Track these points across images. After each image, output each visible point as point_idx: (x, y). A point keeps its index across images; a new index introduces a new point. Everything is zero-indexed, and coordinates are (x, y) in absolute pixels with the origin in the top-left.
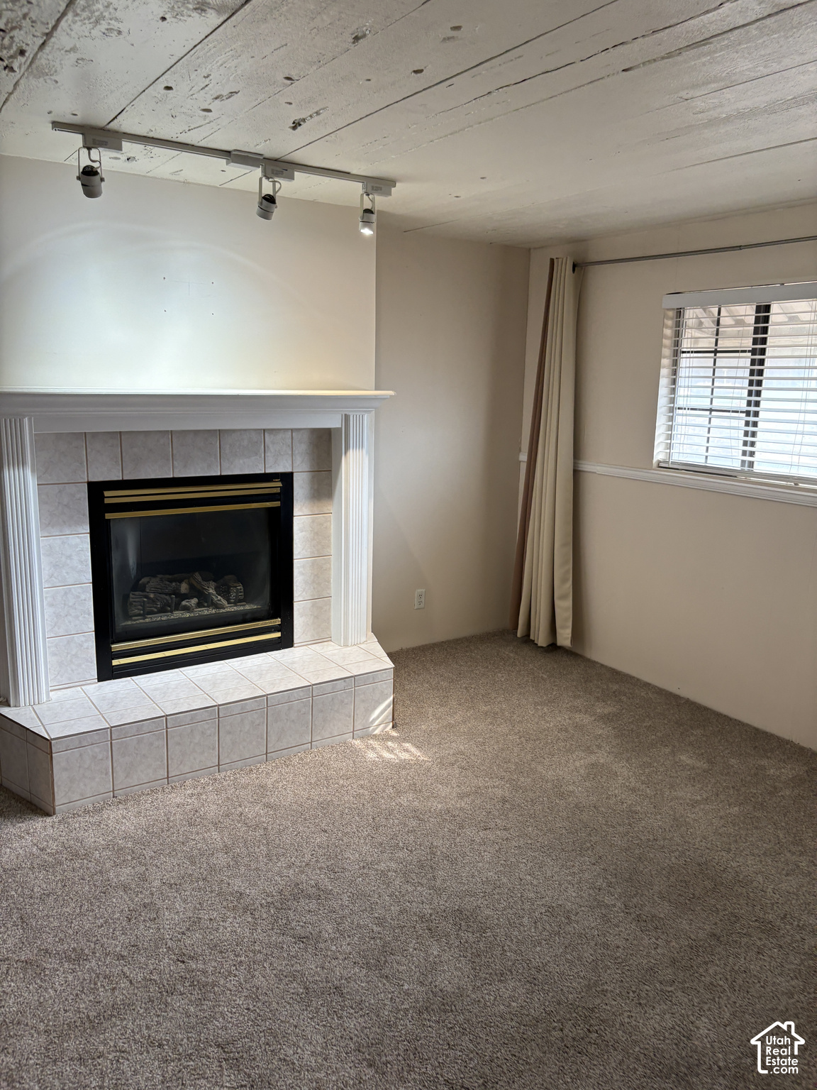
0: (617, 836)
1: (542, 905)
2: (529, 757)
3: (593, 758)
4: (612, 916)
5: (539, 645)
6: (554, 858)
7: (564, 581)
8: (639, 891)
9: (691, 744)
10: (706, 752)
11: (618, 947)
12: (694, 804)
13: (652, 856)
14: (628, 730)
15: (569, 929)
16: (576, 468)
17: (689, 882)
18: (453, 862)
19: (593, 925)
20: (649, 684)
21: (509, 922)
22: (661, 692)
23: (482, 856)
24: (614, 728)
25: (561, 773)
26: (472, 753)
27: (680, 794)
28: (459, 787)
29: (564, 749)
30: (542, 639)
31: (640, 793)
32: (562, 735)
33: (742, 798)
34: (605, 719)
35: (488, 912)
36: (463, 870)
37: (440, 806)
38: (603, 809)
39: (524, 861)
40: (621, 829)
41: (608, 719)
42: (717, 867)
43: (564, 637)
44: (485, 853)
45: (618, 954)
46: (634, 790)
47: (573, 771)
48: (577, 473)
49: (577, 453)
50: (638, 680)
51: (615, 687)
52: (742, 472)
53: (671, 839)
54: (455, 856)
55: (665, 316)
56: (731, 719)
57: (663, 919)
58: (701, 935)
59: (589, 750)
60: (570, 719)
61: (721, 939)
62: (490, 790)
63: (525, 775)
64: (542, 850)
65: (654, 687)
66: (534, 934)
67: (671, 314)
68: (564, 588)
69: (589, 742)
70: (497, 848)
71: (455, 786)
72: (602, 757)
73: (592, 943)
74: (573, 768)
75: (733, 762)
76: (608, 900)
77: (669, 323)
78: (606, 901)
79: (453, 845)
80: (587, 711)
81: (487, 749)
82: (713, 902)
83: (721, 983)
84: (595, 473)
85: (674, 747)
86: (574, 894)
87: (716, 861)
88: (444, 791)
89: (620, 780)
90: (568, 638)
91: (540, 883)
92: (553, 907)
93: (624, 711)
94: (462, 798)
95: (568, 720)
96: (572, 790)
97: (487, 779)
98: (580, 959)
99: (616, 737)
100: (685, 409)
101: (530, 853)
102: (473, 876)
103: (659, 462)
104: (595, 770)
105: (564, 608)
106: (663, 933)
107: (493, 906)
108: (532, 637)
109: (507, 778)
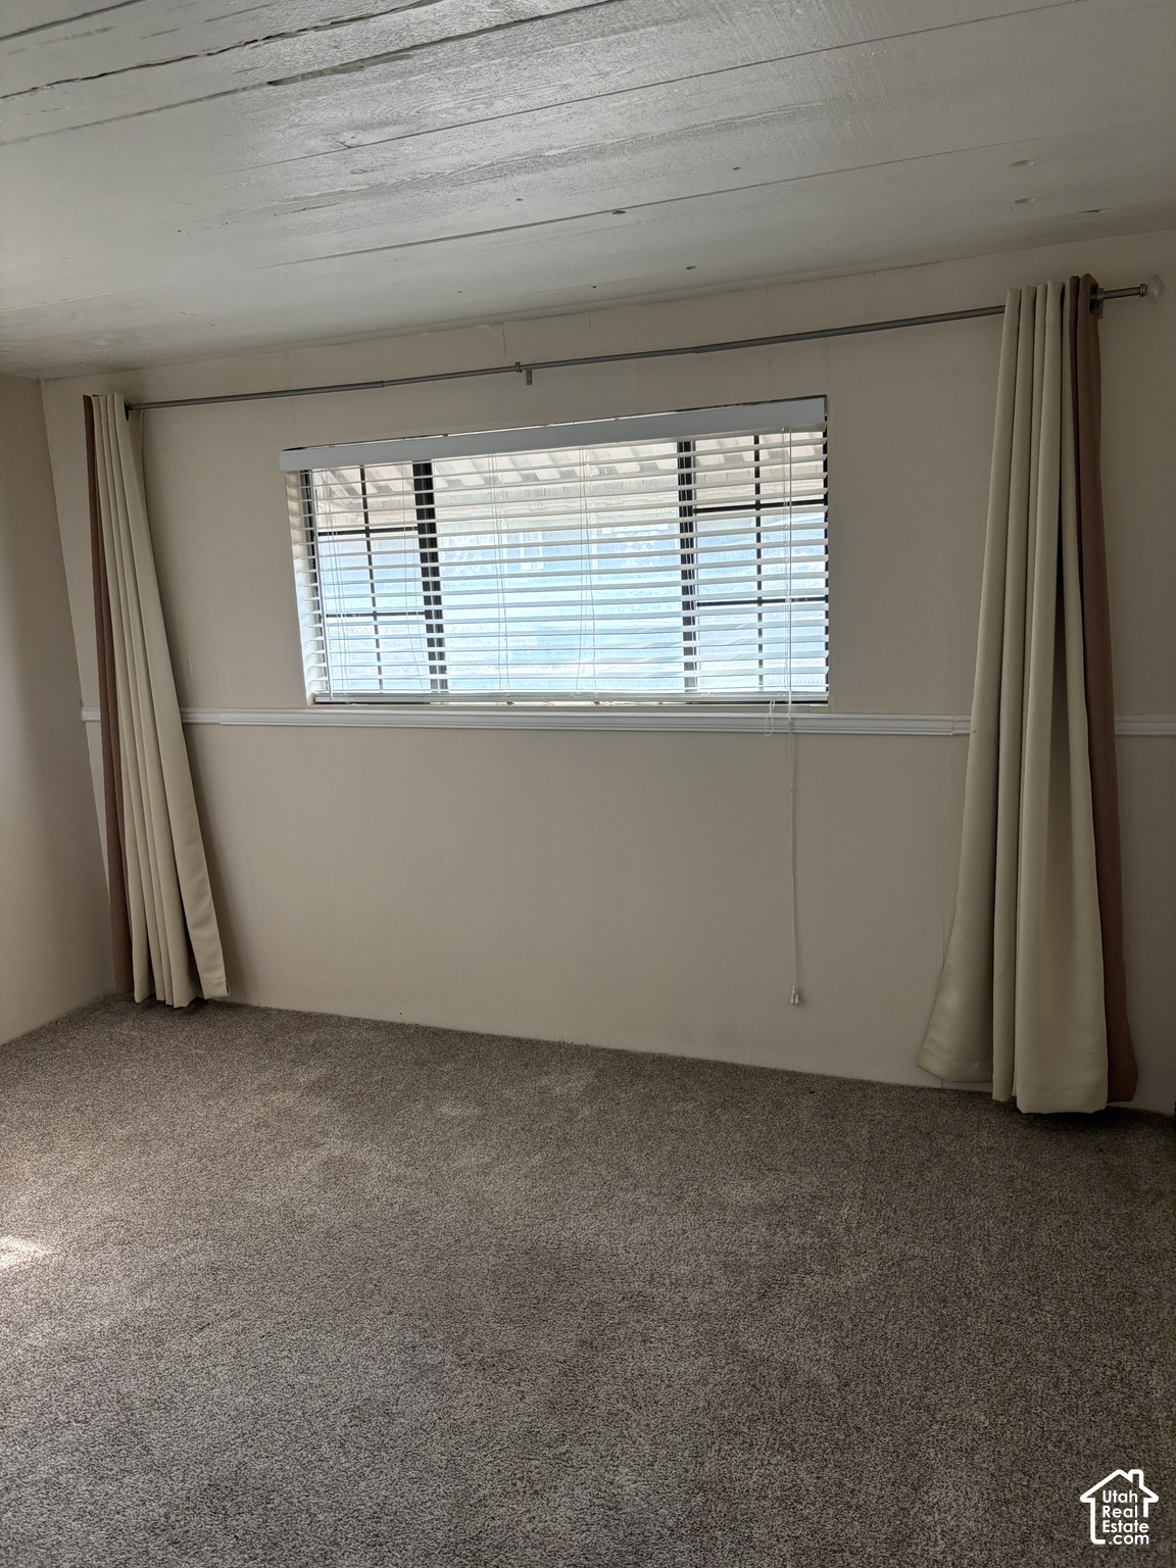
0: (405, 1257)
1: (341, 1412)
2: (226, 1185)
3: (323, 1153)
4: (447, 1379)
5: (175, 1007)
6: (329, 1329)
7: (199, 897)
8: (467, 1325)
9: (446, 1087)
10: (470, 1091)
11: (474, 1422)
12: (485, 1170)
13: (462, 1266)
14: (356, 1095)
15: (395, 1430)
16: (185, 721)
17: (525, 1282)
18: (168, 1407)
19: (425, 1407)
20: (358, 1019)
21: (302, 1465)
22: (377, 1026)
23: (214, 1376)
24: (334, 1099)
25: (284, 1192)
26: (129, 1212)
27: (462, 1163)
28: (129, 1276)
29: (274, 1154)
30: (179, 997)
31: (410, 1181)
32: (263, 1134)
33: (538, 1140)
34: (317, 1088)
35: (260, 1465)
36: (192, 1414)
37: (106, 1323)
38: (368, 1224)
39: (285, 1353)
40: (406, 1244)
41: (321, 1088)
42: (548, 1246)
43: (215, 983)
44: (218, 1369)
45: (478, 1433)
46: (398, 1180)
47: (301, 1183)
48: (187, 728)
49: (183, 699)
50: (339, 1017)
51: (312, 1037)
52: (433, 695)
53: (477, 1232)
54: (168, 1397)
55: (287, 483)
56: (482, 1036)
57: (514, 1351)
58: (570, 1350)
59: (311, 1143)
60: (265, 1105)
61: (595, 1343)
62: (183, 1261)
63: (231, 1215)
64: (306, 1323)
65: (365, 1021)
66: (347, 1465)
67: (293, 479)
68: (200, 908)
69: (307, 1131)
70: (233, 1351)
71: (120, 1277)
72: (335, 1147)
73: (437, 1435)
74: (299, 1178)
75: (508, 1093)
76: (433, 1358)
77: (293, 492)
78: (429, 1362)
79: (157, 1379)
80: (284, 1085)
81: (153, 1197)
82: (563, 1297)
83: (620, 1406)
84: (218, 724)
85: (427, 1098)
86: (381, 1373)
87: (545, 1238)
88: (103, 1294)
89: (374, 1172)
90: (221, 984)
91: (323, 1378)
92: (358, 1408)
93: (338, 1069)
94: (141, 1293)
95: (262, 1109)
96: (312, 1212)
97: (171, 1245)
98: (429, 1469)
99: (342, 1110)
100: (339, 616)
101: (288, 1337)
102: (212, 1417)
103: (314, 696)
104: (333, 1171)
105: (207, 940)
106: (522, 1371)
107: (266, 1451)
108: (159, 997)
109: (203, 1233)
